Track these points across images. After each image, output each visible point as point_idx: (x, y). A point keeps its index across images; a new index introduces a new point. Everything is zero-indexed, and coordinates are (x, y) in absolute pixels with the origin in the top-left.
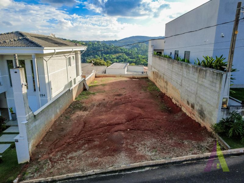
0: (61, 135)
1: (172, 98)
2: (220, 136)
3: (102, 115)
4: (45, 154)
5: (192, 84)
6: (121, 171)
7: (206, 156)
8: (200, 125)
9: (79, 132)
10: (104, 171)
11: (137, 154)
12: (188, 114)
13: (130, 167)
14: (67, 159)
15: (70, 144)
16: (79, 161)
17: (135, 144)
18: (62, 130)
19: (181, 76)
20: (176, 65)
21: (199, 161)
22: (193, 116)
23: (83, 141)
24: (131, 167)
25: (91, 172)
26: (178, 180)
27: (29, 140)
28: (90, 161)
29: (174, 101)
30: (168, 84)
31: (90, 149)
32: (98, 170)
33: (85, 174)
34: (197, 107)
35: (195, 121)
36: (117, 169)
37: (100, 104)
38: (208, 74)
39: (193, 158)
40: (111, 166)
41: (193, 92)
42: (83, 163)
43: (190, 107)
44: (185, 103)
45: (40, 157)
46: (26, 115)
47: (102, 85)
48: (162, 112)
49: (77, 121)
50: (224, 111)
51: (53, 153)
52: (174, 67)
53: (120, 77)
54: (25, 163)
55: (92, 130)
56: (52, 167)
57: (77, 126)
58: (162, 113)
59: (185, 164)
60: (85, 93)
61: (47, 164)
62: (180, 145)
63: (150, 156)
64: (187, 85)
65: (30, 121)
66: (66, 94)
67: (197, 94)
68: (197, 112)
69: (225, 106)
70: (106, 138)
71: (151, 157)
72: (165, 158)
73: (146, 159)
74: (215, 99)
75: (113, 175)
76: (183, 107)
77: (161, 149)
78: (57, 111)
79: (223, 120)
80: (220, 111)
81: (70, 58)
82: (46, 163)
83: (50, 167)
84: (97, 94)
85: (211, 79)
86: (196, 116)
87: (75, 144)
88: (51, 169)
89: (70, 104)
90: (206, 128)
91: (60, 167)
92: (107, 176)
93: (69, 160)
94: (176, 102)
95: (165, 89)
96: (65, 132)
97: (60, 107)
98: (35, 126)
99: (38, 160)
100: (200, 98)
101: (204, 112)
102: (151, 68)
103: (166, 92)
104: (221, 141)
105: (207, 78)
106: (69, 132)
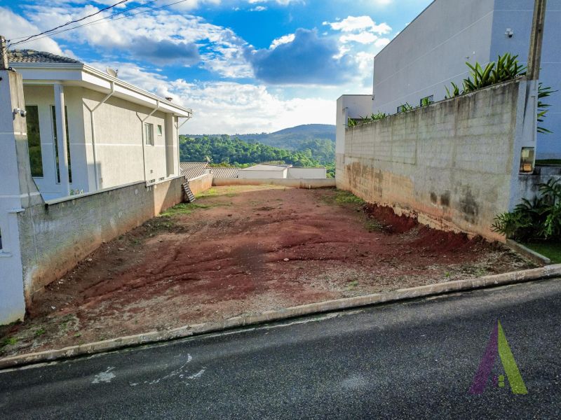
0: (116, 272)
1: (394, 206)
3: (222, 239)
4: (67, 304)
6: (262, 323)
7: (487, 282)
8: (465, 236)
9: (161, 267)
10: (217, 326)
11: (305, 293)
12: (433, 225)
13: (286, 315)
14: (122, 312)
15: (135, 287)
16: (154, 314)
17: (302, 279)
18: (120, 262)
19: (414, 143)
20: (401, 121)
21: (470, 293)
22: (448, 224)
23: (170, 281)
24: (289, 314)
25: (182, 330)
26: (416, 328)
28: (181, 311)
29: (398, 211)
30: (384, 177)
31: (184, 293)
32: (202, 325)
33: (165, 336)
34: (455, 198)
35: (453, 232)
36: (251, 320)
37: (218, 223)
38: (480, 104)
39: (453, 287)
40: (235, 314)
41: (443, 165)
42: (163, 315)
43: (438, 206)
44: (427, 201)
45: (54, 310)
46: (21, 193)
47: (226, 195)
48: (370, 232)
49: (159, 248)
50: (526, 180)
51: (88, 304)
52: (396, 130)
53: (270, 185)
55: (193, 263)
57: (158, 256)
58: (370, 234)
59: (432, 300)
60: (184, 206)
61: (70, 322)
62: (416, 272)
64: (430, 156)
65: (32, 212)
66: (136, 191)
67: (454, 164)
68: (456, 208)
69: (528, 168)
70: (229, 274)
71: (341, 293)
72: (381, 291)
73: (330, 298)
74: (502, 154)
75: (242, 333)
76: (421, 214)
77: (368, 281)
78: (109, 223)
80: (517, 178)
81: (151, 126)
82: (67, 321)
83: (77, 329)
84: (215, 208)
85: (489, 111)
86: (454, 219)
87: (149, 286)
89: (145, 221)
90: (481, 237)
91: (102, 327)
92: (224, 336)
93: (127, 314)
94: (403, 210)
95: (377, 193)
96: (125, 267)
97: (117, 214)
98: (46, 233)
99: (46, 315)
100: (463, 170)
101: (475, 200)
102: (342, 161)
103: (380, 199)
104: (524, 252)
105: (479, 113)
106: (137, 266)
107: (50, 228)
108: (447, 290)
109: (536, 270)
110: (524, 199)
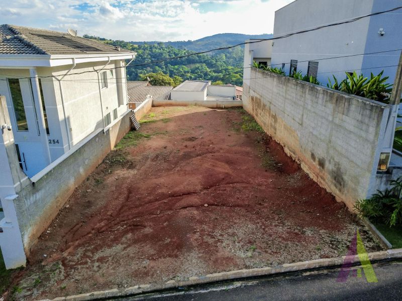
0: (86, 215)
1: (284, 146)
2: (372, 223)
3: (160, 176)
4: (55, 250)
5: (322, 123)
6: (189, 287)
8: (333, 198)
9: (118, 210)
10: (158, 287)
11: (219, 255)
12: (312, 176)
13: (206, 281)
14: (93, 262)
15: (100, 231)
16: (115, 267)
17: (218, 233)
18: (89, 204)
19: (301, 108)
20: (293, 87)
21: (333, 270)
22: (322, 181)
23: (125, 226)
24: (208, 280)
25: (134, 289)
27: (22, 228)
28: (134, 267)
29: (287, 150)
30: (278, 121)
31: (136, 241)
32: (148, 286)
33: (123, 293)
34: (329, 166)
35: (325, 190)
36: (181, 284)
37: (157, 157)
38: (353, 107)
39: (322, 264)
40: (171, 277)
41: (323, 138)
42: (121, 269)
43: (316, 164)
44: (308, 156)
45: (46, 258)
46: (14, 184)
47: (162, 120)
48: (266, 171)
49: (116, 187)
51: (69, 250)
52: (288, 90)
53: (195, 107)
54: (19, 268)
55: (141, 205)
56: (66, 277)
57: (115, 196)
58: (266, 173)
59: (307, 276)
60: (132, 135)
61: (58, 271)
62: (297, 237)
63: (243, 259)
64: (313, 125)
65: (24, 193)
66: (97, 139)
67: (330, 141)
68: (329, 174)
69: (384, 168)
70: (166, 222)
71: (244, 261)
72: (271, 264)
73: (237, 266)
74: (366, 155)
75: (175, 296)
76: (304, 163)
78: (79, 172)
79: (379, 194)
80: (375, 176)
81: (105, 74)
82: (56, 270)
83: (63, 278)
84: (154, 137)
85: (359, 117)
86: (327, 181)
87: (111, 231)
88: (63, 280)
89: (104, 157)
90: (345, 205)
91: (80, 277)
92: (163, 297)
93: (97, 264)
94: (291, 153)
95: (273, 129)
96: (93, 209)
97: (84, 163)
98: (35, 202)
99: (41, 262)
100: (336, 150)
101: (343, 177)
102: (248, 91)
103: (274, 135)
104: (374, 233)
105: (351, 114)
106: (101, 208)
107: (38, 198)
108: (317, 267)
109: (381, 253)
110: (378, 190)
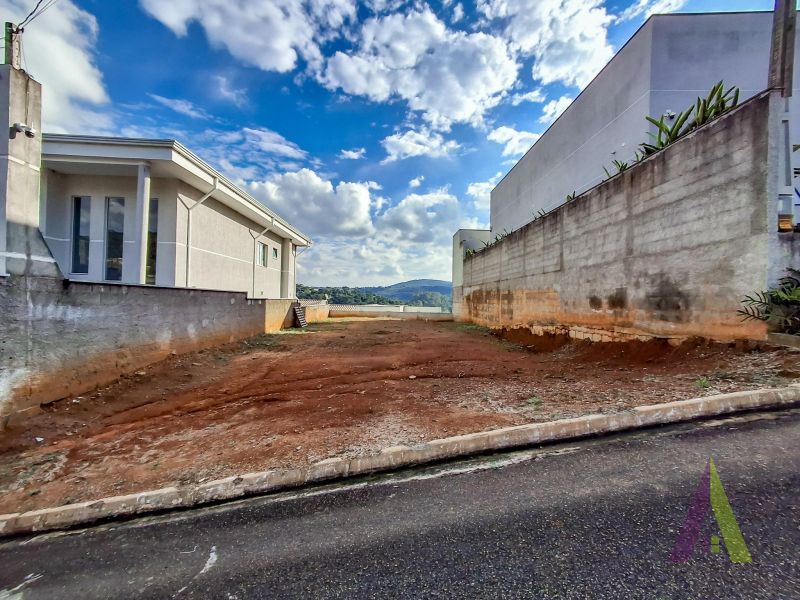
0: (176, 391)
1: (531, 325)
4: (70, 434)
5: (605, 236)
9: (242, 386)
10: (293, 476)
11: (455, 415)
12: (598, 337)
13: (428, 456)
14: (146, 449)
16: (194, 453)
18: (188, 379)
20: (537, 229)
22: (626, 331)
23: (246, 402)
28: (241, 447)
29: (536, 330)
30: (515, 296)
32: (266, 474)
33: (189, 498)
34: (637, 294)
35: (637, 342)
36: (359, 466)
37: (328, 343)
38: (676, 160)
42: (207, 455)
43: (606, 311)
44: (585, 310)
45: (38, 444)
46: (9, 250)
47: (341, 323)
49: (249, 366)
50: (792, 240)
52: (529, 241)
55: (287, 382)
57: (242, 374)
58: (511, 353)
60: (293, 329)
61: (47, 466)
63: (518, 414)
64: (586, 253)
65: (31, 285)
66: (233, 301)
68: (641, 308)
69: (786, 225)
70: (332, 394)
71: (523, 416)
73: (505, 423)
74: (738, 208)
75: (339, 494)
76: (576, 327)
77: (557, 399)
78: (186, 330)
80: (776, 239)
81: (265, 246)
82: (44, 463)
83: (50, 478)
84: (326, 331)
85: (698, 162)
86: (637, 323)
88: (47, 482)
89: (243, 338)
90: (701, 339)
91: (93, 474)
92: (303, 499)
93: (152, 452)
94: (545, 328)
95: (506, 315)
97: (200, 322)
98: (58, 322)
99: (21, 452)
100: (649, 255)
101: (681, 289)
102: (460, 293)
103: (509, 322)
106: (210, 384)
107: (69, 317)
110: (790, 270)
